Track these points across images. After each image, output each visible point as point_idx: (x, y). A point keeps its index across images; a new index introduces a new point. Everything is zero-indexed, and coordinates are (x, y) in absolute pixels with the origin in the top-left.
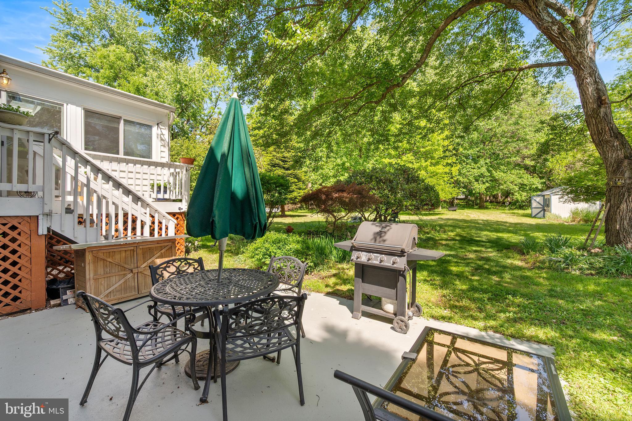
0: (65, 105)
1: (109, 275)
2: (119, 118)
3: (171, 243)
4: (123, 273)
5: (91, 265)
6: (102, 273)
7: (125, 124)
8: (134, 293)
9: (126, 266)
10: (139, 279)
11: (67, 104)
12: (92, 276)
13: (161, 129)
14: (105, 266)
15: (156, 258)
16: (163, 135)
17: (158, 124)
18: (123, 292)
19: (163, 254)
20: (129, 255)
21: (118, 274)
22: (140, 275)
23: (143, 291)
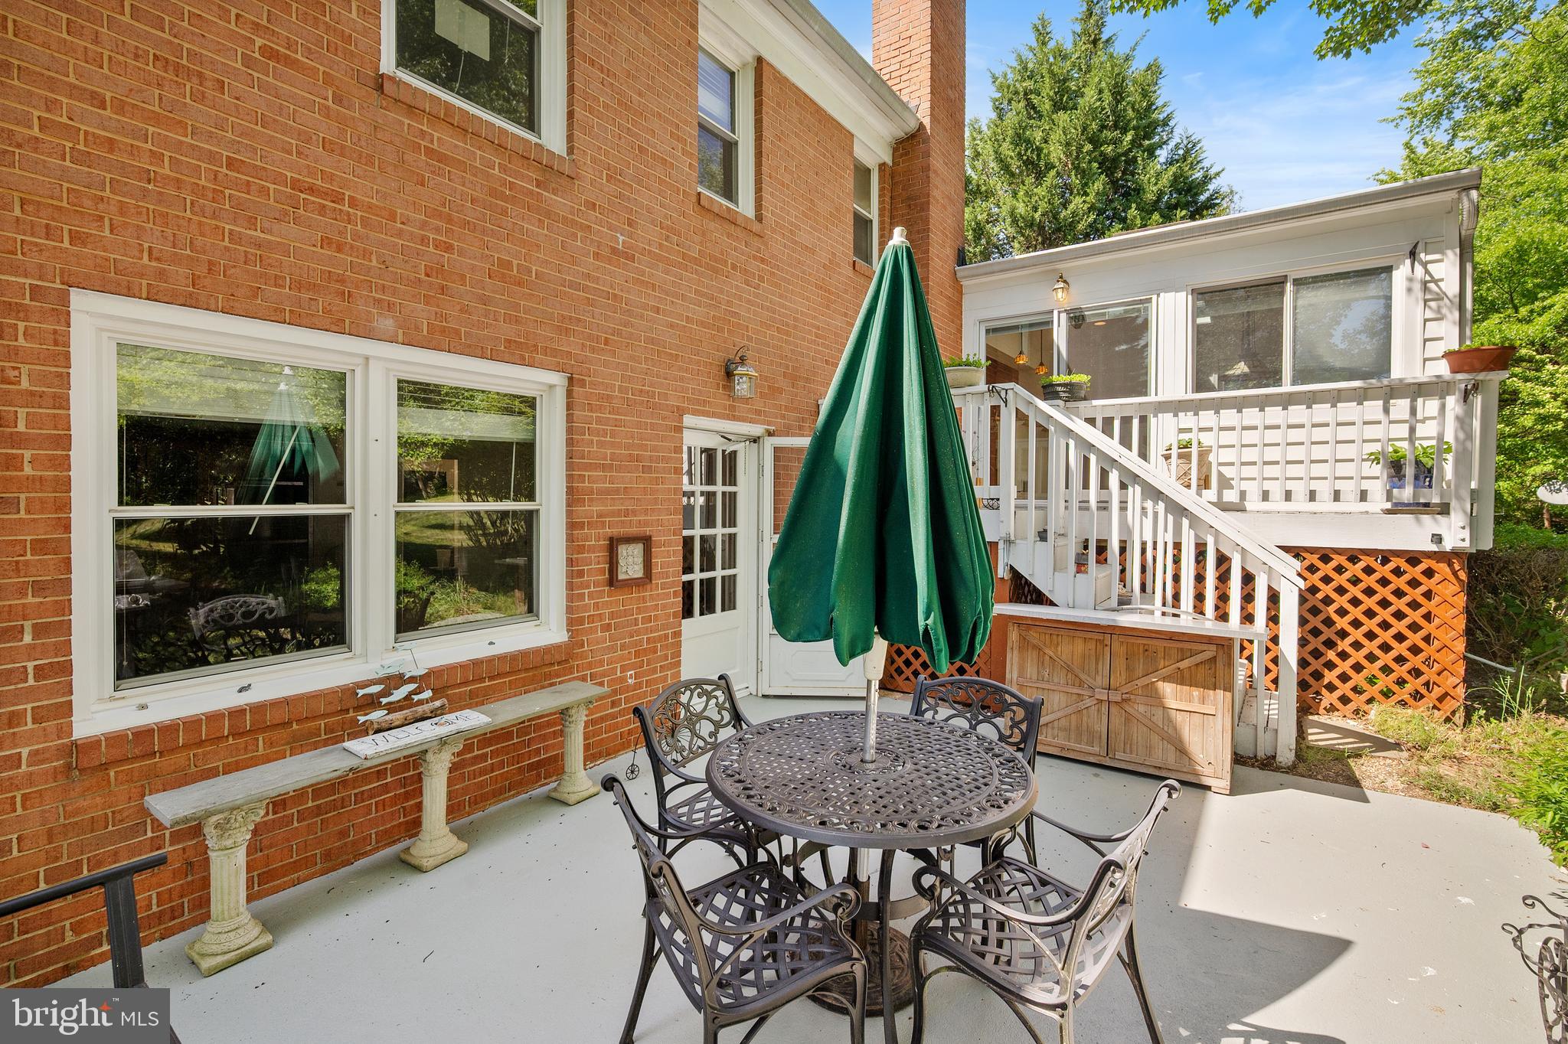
0: (1154, 297)
1: (1043, 686)
2: (1281, 282)
3: (1214, 647)
4: (1075, 691)
5: (1016, 652)
6: (1035, 677)
7: (1296, 293)
8: (1096, 749)
9: (1083, 677)
10: (1112, 718)
11: (1158, 295)
12: (1015, 676)
13: (1425, 265)
14: (1041, 663)
15: (1164, 679)
16: (1436, 282)
17: (1413, 254)
18: (1073, 736)
19: (1186, 674)
20: (1093, 652)
21: (1064, 689)
22: (1114, 709)
23: (1119, 755)
